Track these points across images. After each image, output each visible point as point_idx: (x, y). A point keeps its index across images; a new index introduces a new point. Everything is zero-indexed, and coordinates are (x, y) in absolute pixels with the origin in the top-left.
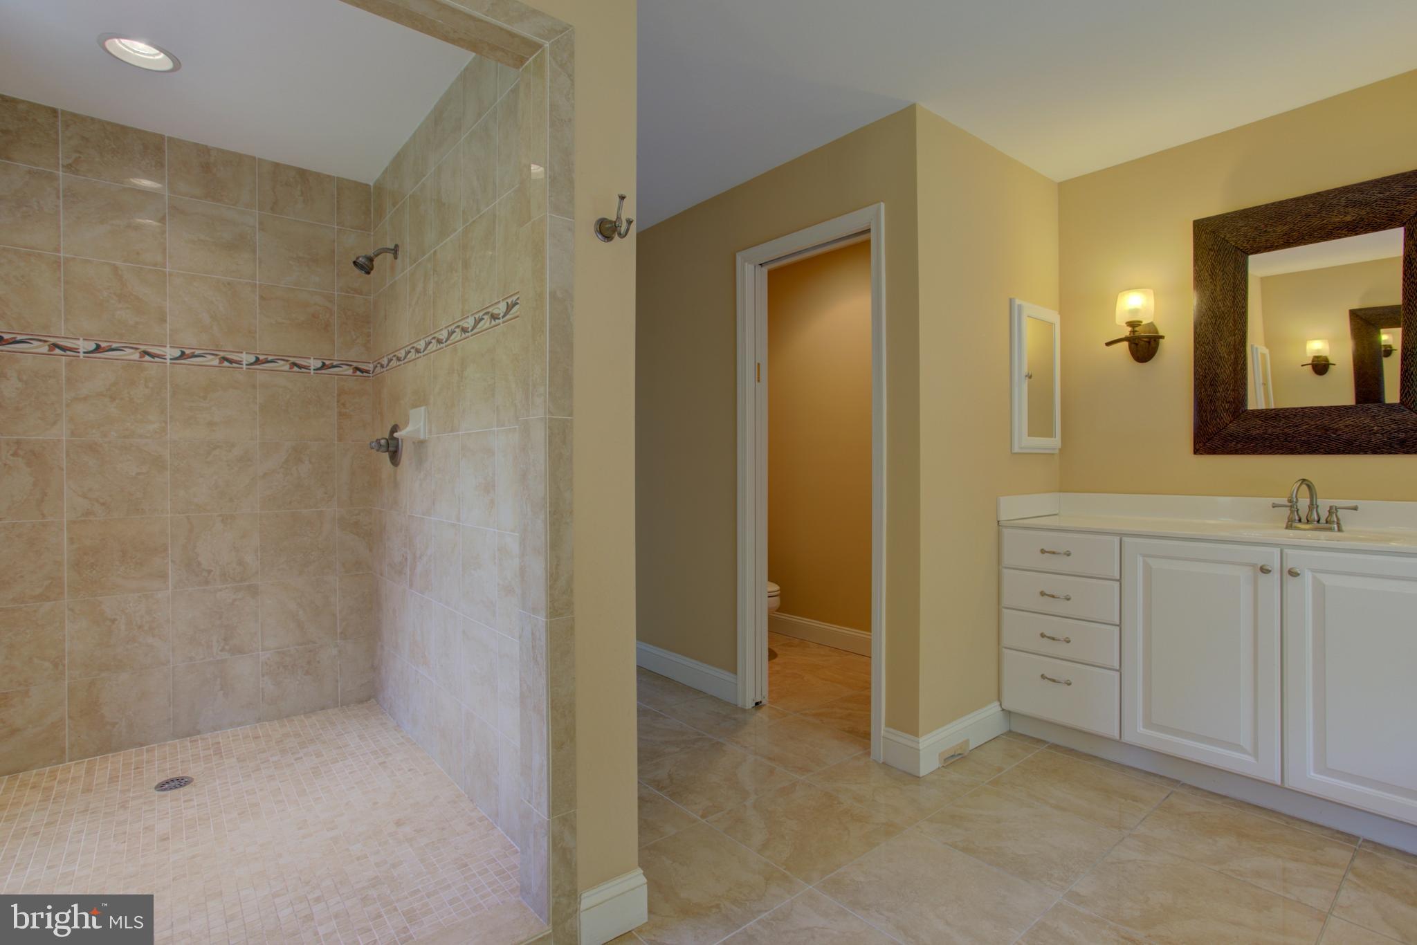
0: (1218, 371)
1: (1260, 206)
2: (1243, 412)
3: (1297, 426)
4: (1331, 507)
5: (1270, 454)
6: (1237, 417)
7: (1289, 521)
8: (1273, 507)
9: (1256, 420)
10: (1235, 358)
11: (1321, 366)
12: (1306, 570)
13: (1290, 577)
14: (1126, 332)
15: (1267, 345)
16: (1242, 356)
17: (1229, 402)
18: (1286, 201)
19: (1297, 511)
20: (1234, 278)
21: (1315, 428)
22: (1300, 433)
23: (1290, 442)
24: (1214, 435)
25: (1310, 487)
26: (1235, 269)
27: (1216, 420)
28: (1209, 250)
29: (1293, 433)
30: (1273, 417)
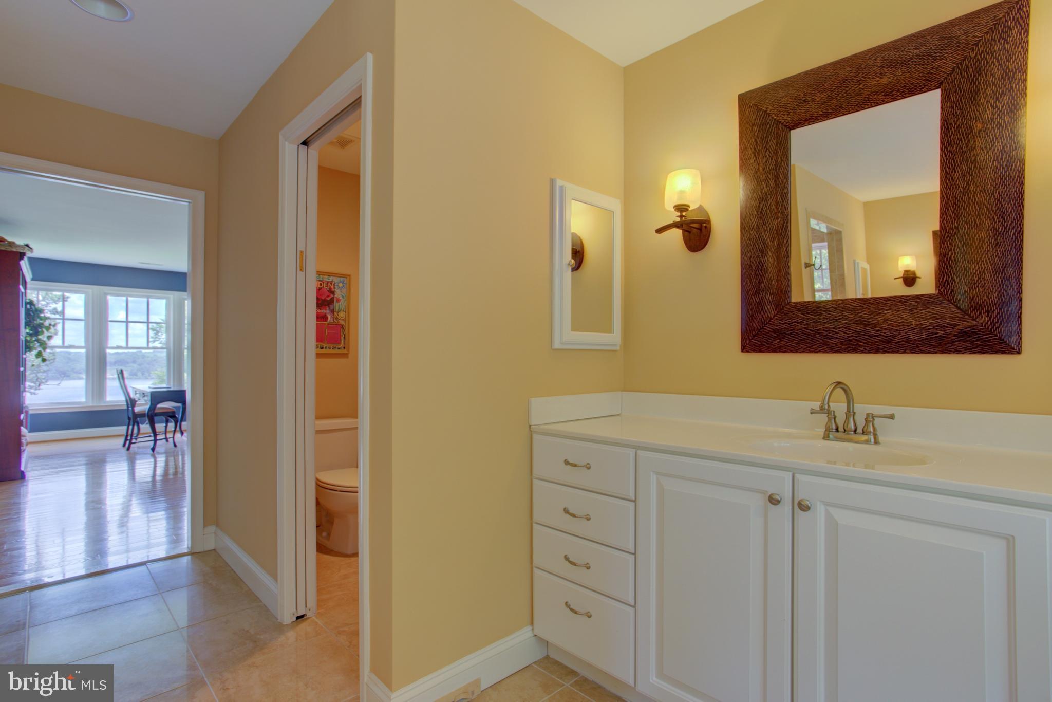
0: (762, 259)
1: (799, 74)
2: (786, 305)
3: (837, 320)
4: (867, 415)
5: (812, 352)
6: (781, 310)
7: (826, 431)
8: (811, 413)
9: (798, 313)
10: (778, 245)
11: (910, 279)
12: (818, 503)
13: (802, 512)
14: (675, 217)
15: (868, 261)
16: (785, 242)
17: (773, 294)
18: (824, 67)
19: (835, 419)
20: (776, 154)
21: (854, 323)
22: (840, 328)
23: (830, 339)
24: (759, 330)
25: (846, 391)
26: (777, 145)
27: (760, 314)
28: (753, 125)
29: (834, 328)
30: (814, 310)
